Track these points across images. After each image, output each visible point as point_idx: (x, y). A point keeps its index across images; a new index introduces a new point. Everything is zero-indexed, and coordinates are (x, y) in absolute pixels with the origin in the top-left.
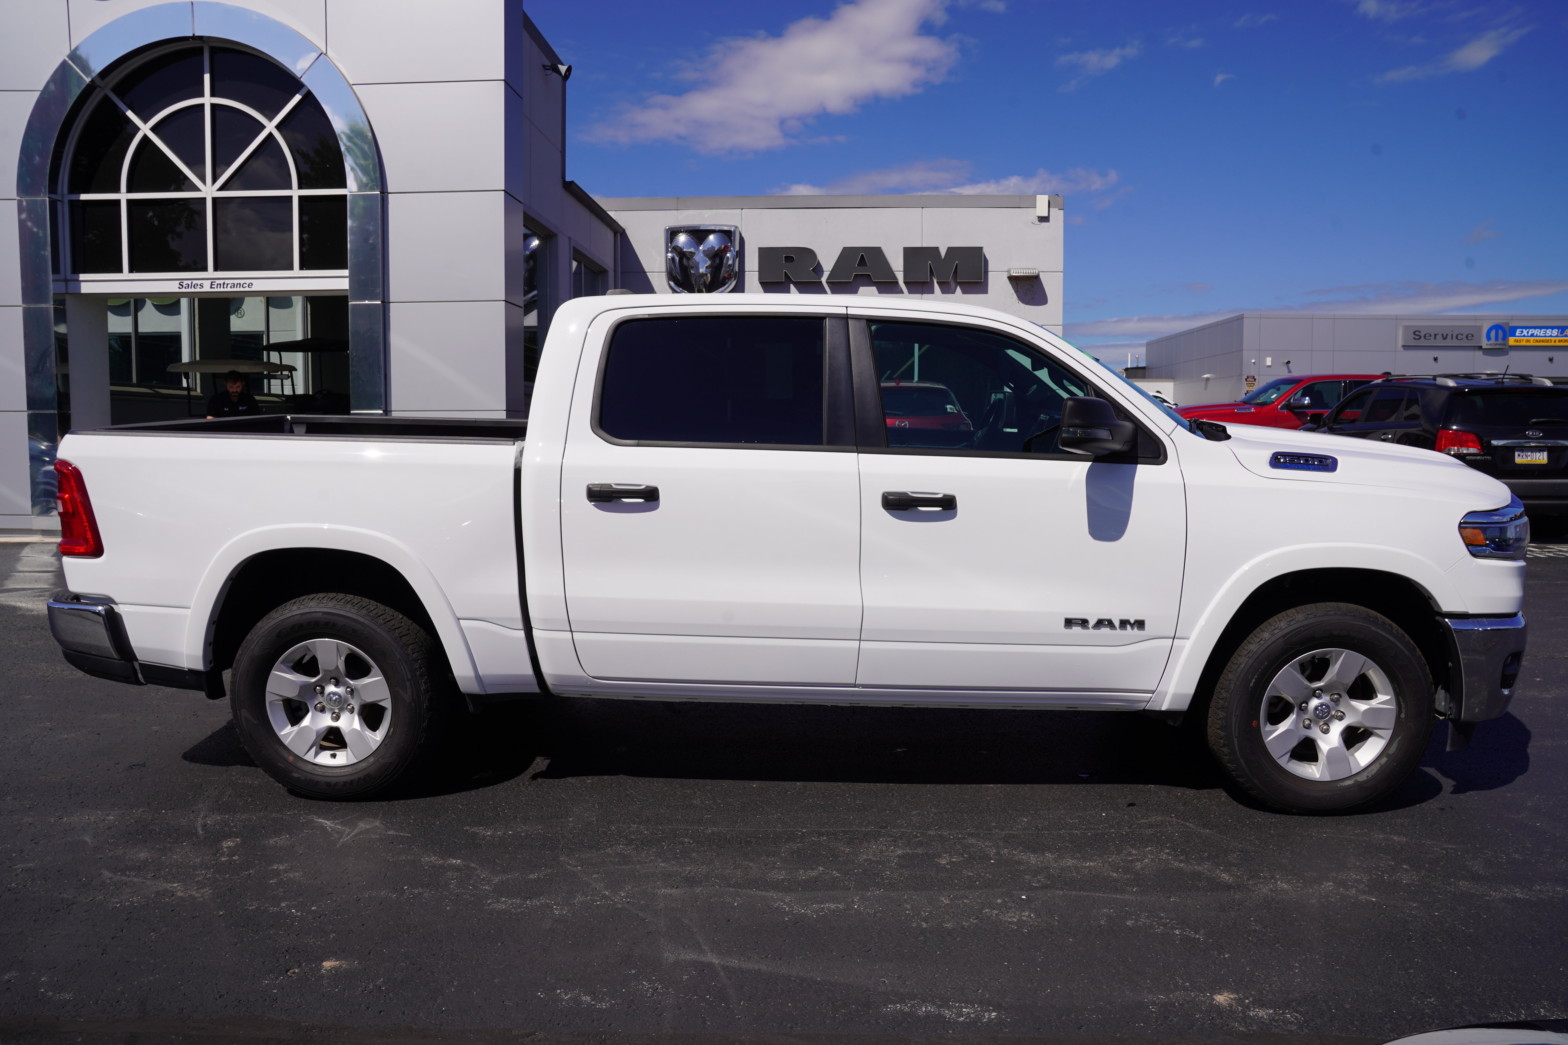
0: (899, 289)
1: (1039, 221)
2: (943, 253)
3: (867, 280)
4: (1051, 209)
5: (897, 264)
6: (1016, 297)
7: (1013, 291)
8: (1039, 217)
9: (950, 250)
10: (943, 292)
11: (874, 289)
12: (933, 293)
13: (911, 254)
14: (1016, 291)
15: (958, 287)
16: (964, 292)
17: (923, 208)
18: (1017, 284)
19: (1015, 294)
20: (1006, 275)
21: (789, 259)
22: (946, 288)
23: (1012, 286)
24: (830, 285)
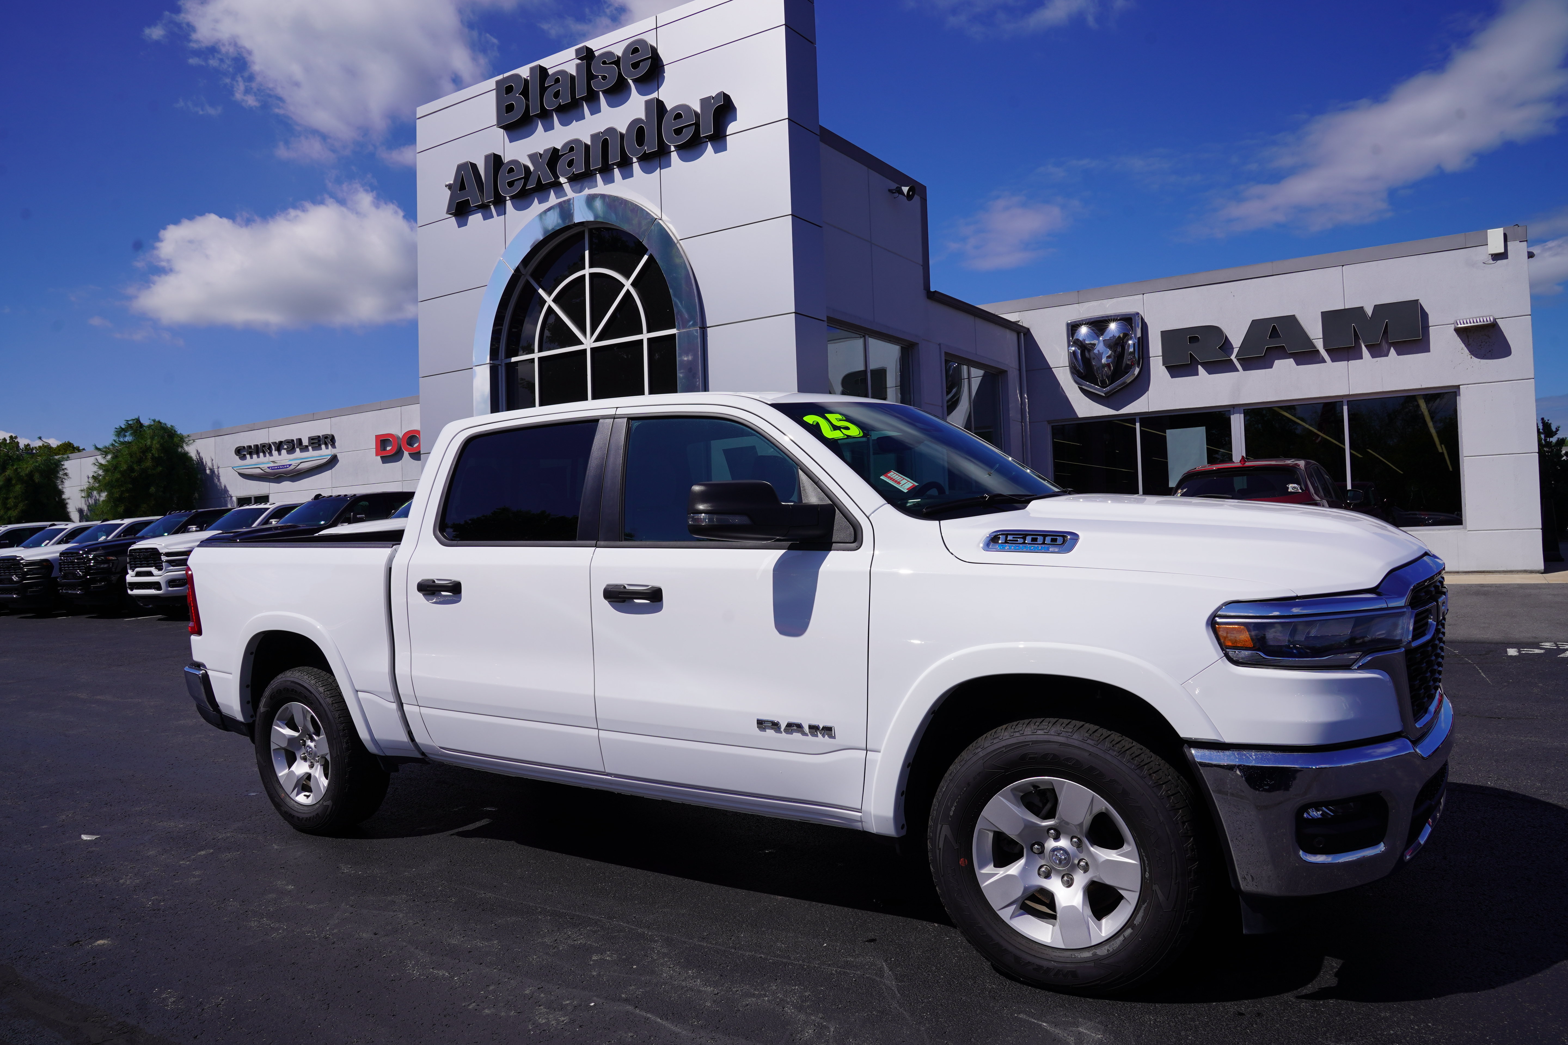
0: (1321, 358)
1: (1493, 260)
2: (1369, 311)
3: (1282, 353)
4: (1509, 243)
5: (1315, 331)
6: (1468, 352)
7: (1463, 346)
8: (1492, 255)
9: (1376, 307)
10: (1373, 356)
11: (1291, 361)
12: (1361, 358)
13: (1330, 319)
14: (1467, 345)
15: (1392, 348)
16: (1399, 354)
17: (1343, 266)
18: (1468, 337)
19: (1465, 348)
20: (1453, 327)
21: (1194, 340)
22: (1377, 351)
23: (1462, 340)
24: (1242, 362)
